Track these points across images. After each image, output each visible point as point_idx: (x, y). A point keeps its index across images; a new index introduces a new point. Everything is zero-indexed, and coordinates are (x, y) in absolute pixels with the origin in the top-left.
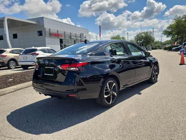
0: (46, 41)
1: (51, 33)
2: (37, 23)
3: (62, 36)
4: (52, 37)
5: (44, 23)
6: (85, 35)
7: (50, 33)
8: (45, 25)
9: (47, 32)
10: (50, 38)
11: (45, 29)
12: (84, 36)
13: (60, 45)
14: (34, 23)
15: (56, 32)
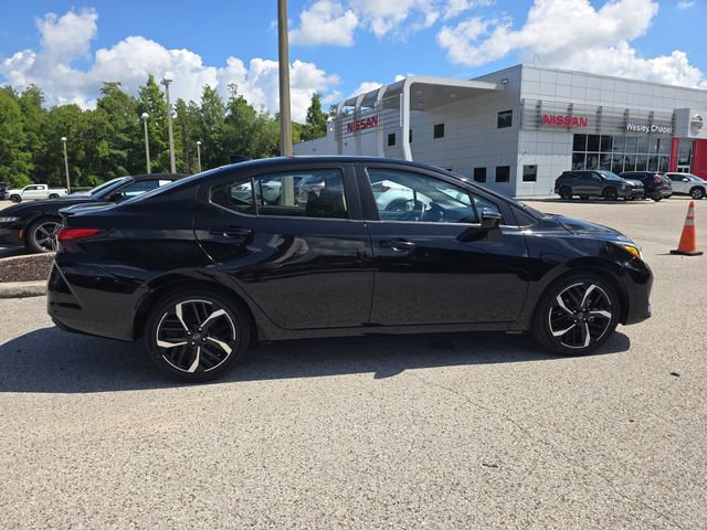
0: (520, 144)
1: (542, 114)
2: (502, 87)
3: (585, 125)
4: (543, 129)
5: (520, 85)
6: (694, 115)
7: (538, 116)
8: (523, 90)
9: (526, 114)
10: (535, 133)
11: (521, 104)
12: (690, 121)
13: (570, 158)
14: (492, 86)
15: (565, 111)
